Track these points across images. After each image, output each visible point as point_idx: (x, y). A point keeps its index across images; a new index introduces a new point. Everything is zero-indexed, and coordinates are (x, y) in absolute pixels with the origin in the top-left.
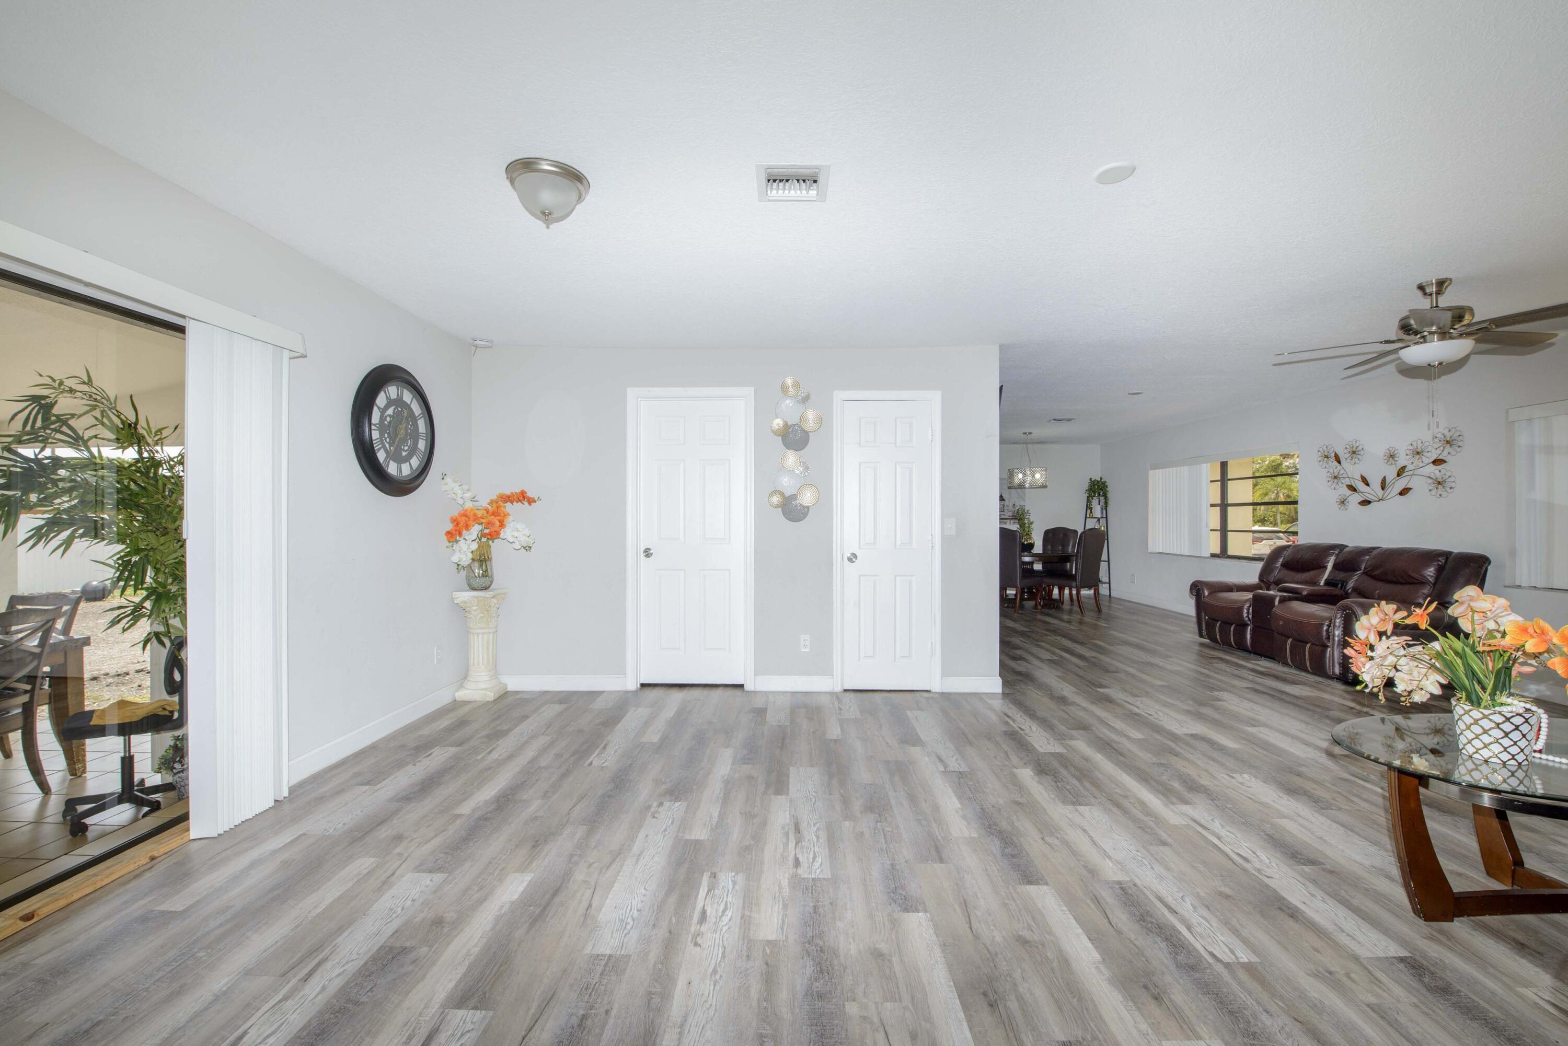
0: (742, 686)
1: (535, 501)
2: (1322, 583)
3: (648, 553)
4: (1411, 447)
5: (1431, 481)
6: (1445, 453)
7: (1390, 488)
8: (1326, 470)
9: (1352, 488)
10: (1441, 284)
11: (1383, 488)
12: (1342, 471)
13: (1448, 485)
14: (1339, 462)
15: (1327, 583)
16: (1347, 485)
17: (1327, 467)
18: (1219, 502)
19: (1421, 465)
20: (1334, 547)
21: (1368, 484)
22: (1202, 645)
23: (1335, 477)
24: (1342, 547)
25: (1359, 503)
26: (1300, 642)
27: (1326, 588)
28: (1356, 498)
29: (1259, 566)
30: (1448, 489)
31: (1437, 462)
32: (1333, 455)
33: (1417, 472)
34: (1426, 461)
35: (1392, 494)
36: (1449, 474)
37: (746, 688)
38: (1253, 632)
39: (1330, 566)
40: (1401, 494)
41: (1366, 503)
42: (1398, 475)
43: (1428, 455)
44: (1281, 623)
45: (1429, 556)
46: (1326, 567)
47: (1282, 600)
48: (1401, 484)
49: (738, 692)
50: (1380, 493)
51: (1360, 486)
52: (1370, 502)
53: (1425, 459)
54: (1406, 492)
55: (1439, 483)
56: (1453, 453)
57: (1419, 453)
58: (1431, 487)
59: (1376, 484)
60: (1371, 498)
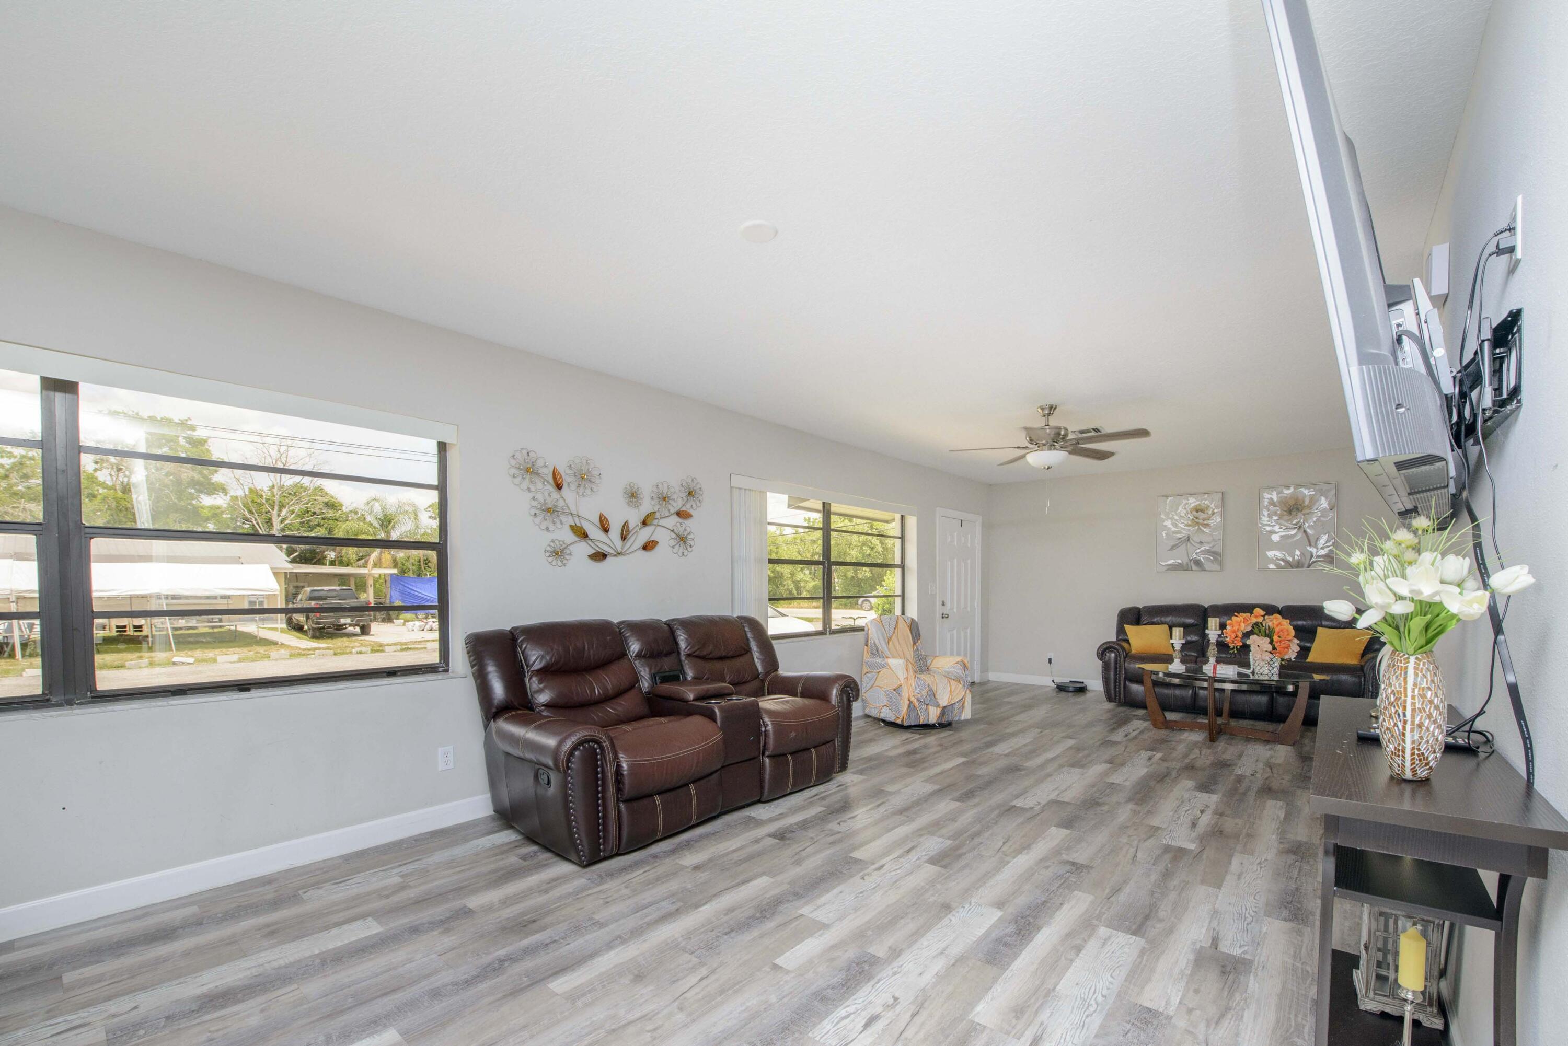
4: (655, 491)
5: (673, 536)
6: (688, 506)
7: (633, 538)
8: (530, 495)
9: (580, 533)
11: (623, 538)
12: (563, 503)
13: (689, 543)
14: (558, 488)
16: (571, 526)
17: (533, 488)
19: (667, 515)
21: (605, 532)
23: (548, 509)
25: (589, 556)
28: (582, 550)
30: (688, 547)
31: (682, 515)
32: (548, 473)
33: (662, 522)
34: (672, 512)
35: (634, 548)
36: (692, 530)
40: (645, 548)
41: (599, 556)
42: (643, 525)
43: (673, 504)
48: (644, 535)
50: (620, 544)
51: (595, 532)
52: (604, 556)
53: (670, 507)
54: (648, 546)
55: (682, 539)
56: (694, 506)
57: (664, 499)
58: (672, 543)
59: (615, 533)
60: (607, 549)
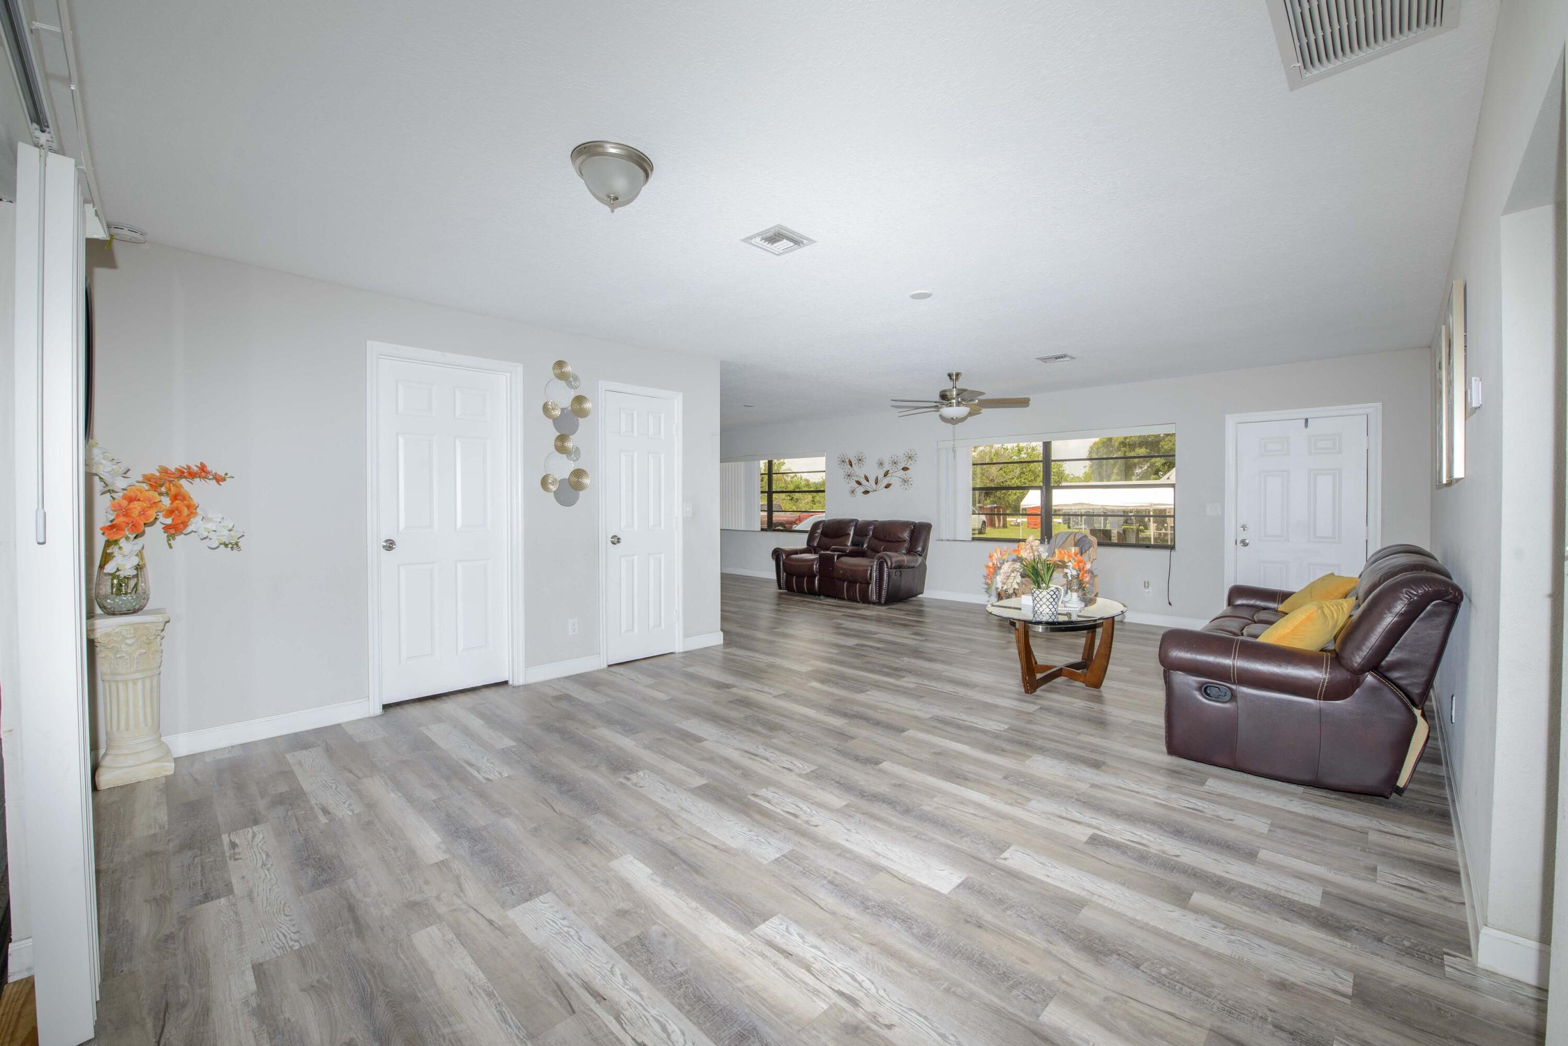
0: (506, 683)
1: (224, 480)
2: (849, 544)
3: (390, 545)
4: (891, 459)
5: (901, 480)
6: (908, 464)
7: (880, 484)
8: (843, 471)
9: (859, 483)
10: (957, 375)
11: (876, 484)
12: (853, 472)
13: (910, 483)
14: (851, 466)
15: (853, 544)
16: (856, 481)
17: (844, 468)
18: (767, 490)
19: (896, 470)
20: (852, 521)
21: (868, 481)
22: (780, 593)
23: (849, 475)
24: (856, 521)
25: (862, 493)
26: (852, 582)
27: (853, 548)
28: (860, 490)
29: (806, 536)
30: (910, 485)
31: (905, 469)
32: (848, 460)
33: (894, 474)
34: (899, 468)
35: (881, 487)
36: (910, 476)
37: (511, 683)
38: (820, 580)
39: (852, 533)
41: (866, 492)
42: (885, 476)
43: (900, 464)
44: (841, 572)
45: (905, 525)
46: (849, 534)
47: (839, 557)
48: (886, 481)
49: (501, 690)
50: (874, 486)
51: (863, 481)
52: (868, 492)
53: (898, 466)
54: (887, 486)
55: (905, 481)
56: (912, 464)
57: (895, 463)
58: (901, 484)
59: (872, 481)
60: (869, 489)
